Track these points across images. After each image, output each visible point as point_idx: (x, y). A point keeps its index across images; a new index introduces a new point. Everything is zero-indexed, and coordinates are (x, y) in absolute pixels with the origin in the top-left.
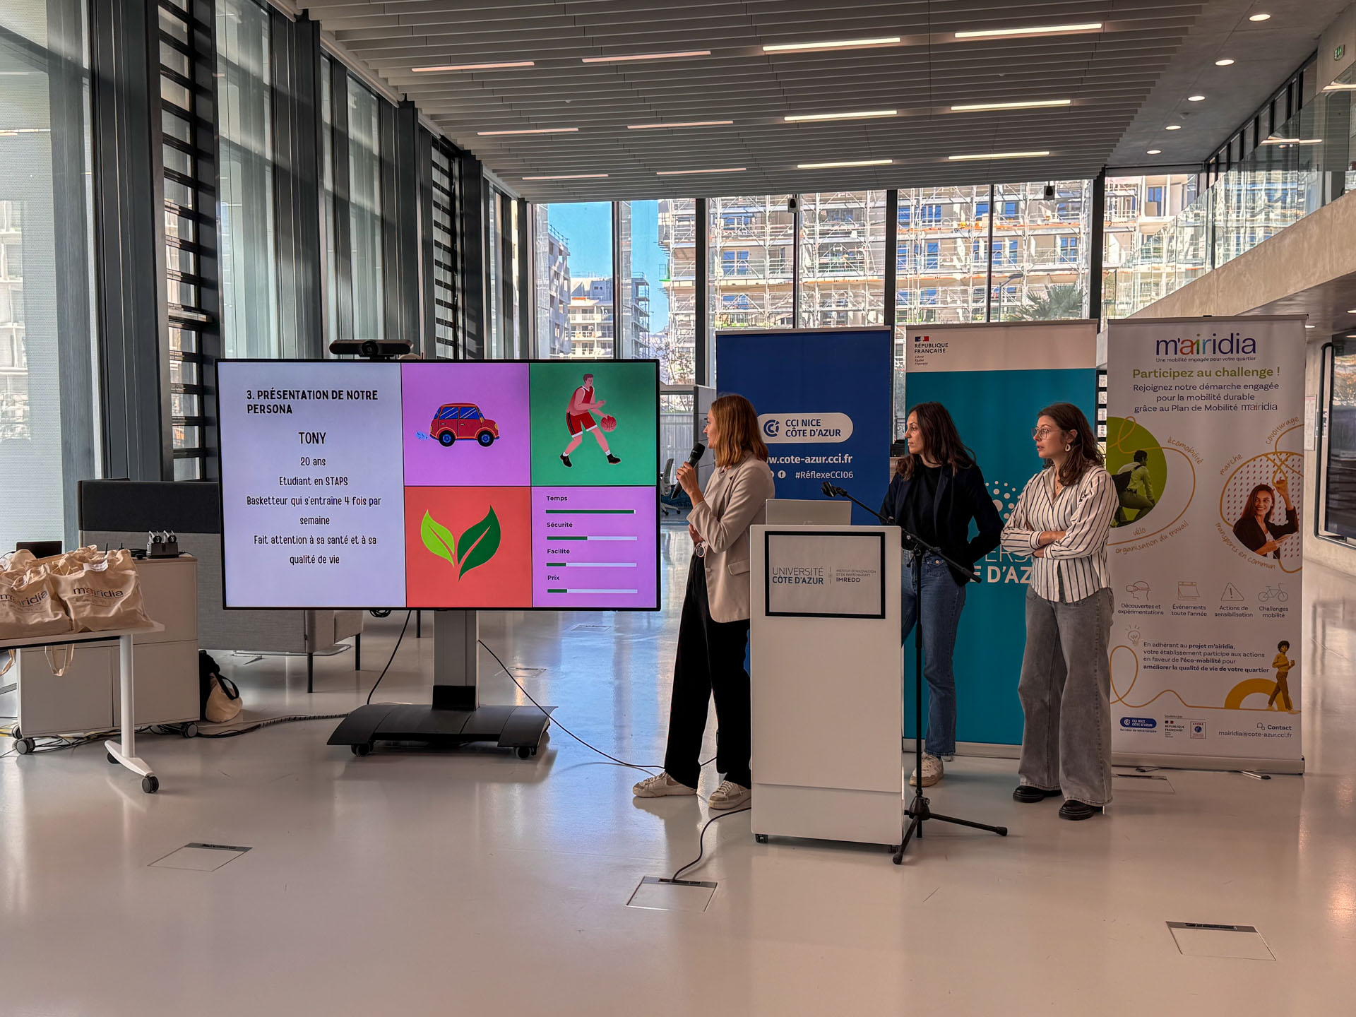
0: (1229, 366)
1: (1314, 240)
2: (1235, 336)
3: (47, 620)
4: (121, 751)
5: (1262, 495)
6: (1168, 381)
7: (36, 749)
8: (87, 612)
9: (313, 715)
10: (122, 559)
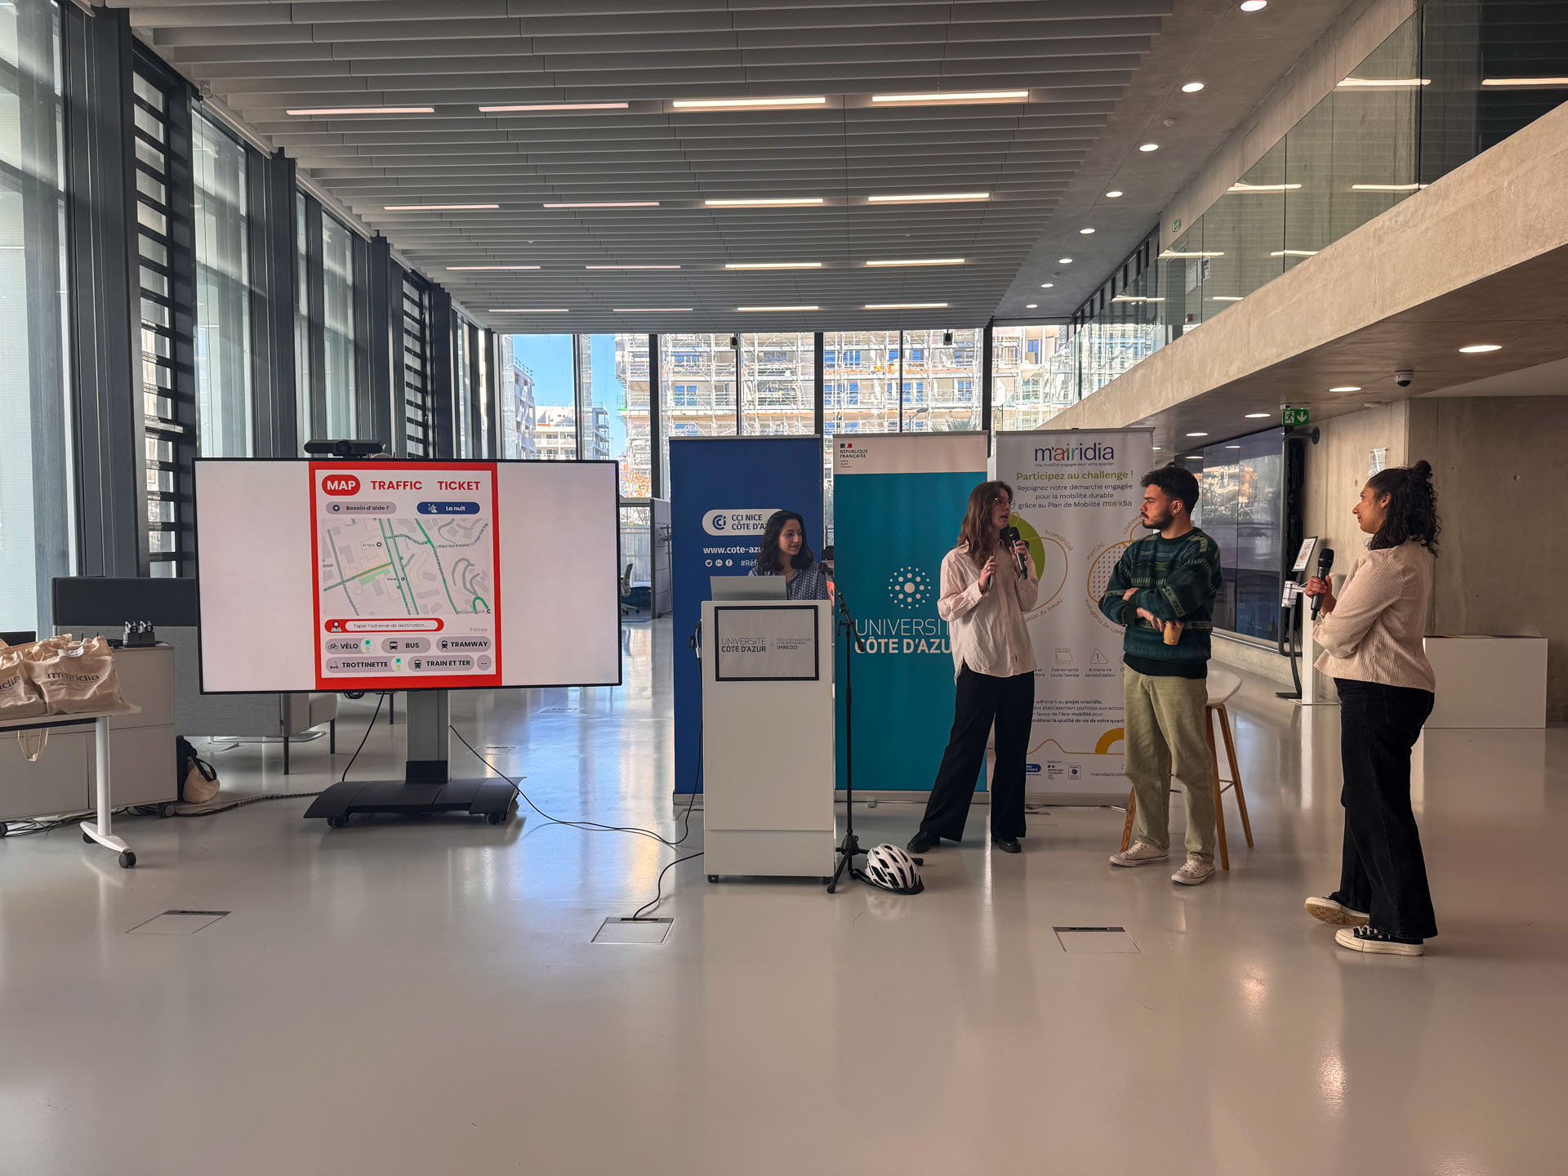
0: (1093, 470)
1: (1159, 373)
2: (1097, 445)
3: (20, 703)
4: (98, 832)
6: (1045, 483)
7: (8, 834)
8: (62, 695)
9: (290, 794)
10: (98, 645)
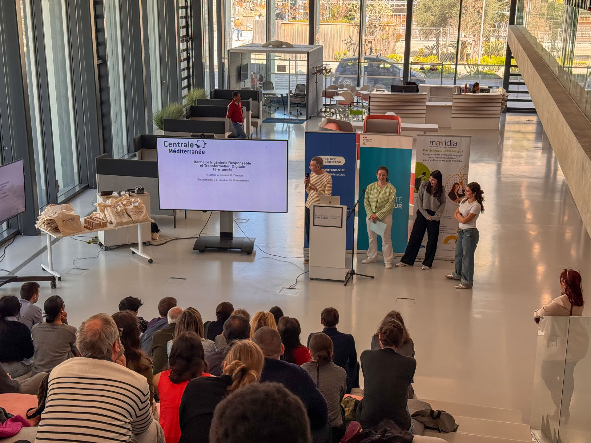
0: (449, 149)
2: (451, 141)
5: (456, 186)
6: (432, 153)
10: (140, 201)
